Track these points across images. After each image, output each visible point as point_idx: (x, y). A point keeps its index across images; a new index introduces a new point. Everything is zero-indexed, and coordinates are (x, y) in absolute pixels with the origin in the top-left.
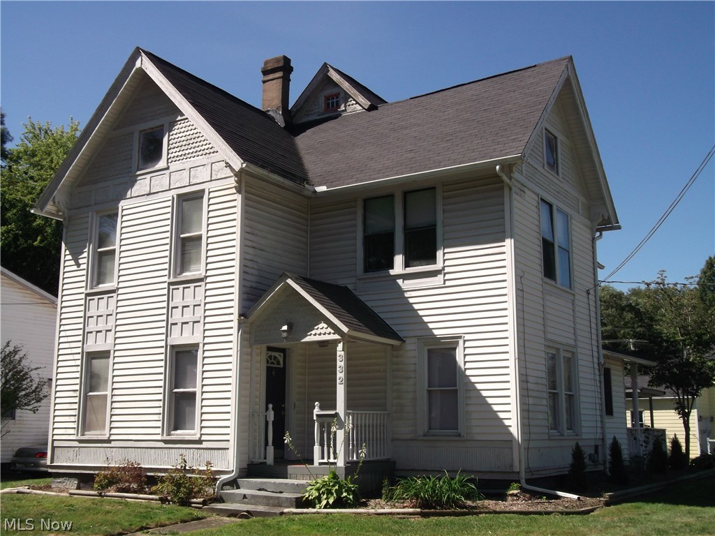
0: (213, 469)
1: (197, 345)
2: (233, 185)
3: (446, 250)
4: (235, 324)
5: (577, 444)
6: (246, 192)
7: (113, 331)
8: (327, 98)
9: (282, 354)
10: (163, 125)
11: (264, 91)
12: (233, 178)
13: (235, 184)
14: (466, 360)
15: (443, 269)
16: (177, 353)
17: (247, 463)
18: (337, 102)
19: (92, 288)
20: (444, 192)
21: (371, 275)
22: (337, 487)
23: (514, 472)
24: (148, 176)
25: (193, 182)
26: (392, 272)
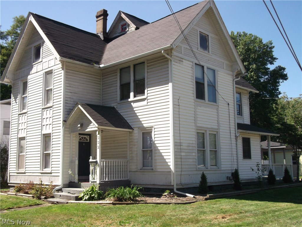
0: (53, 184)
1: (50, 134)
2: (60, 67)
3: (148, 89)
4: (61, 125)
5: (203, 172)
6: (66, 69)
7: (26, 129)
8: (122, 26)
9: (89, 136)
10: (40, 44)
11: (97, 25)
12: (60, 64)
13: (61, 66)
14: (155, 137)
15: (147, 97)
16: (46, 137)
17: (69, 182)
18: (126, 27)
19: (20, 112)
20: (147, 64)
21: (123, 101)
22: (91, 193)
23: (171, 185)
24: (36, 65)
25: (49, 66)
26: (130, 100)
